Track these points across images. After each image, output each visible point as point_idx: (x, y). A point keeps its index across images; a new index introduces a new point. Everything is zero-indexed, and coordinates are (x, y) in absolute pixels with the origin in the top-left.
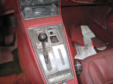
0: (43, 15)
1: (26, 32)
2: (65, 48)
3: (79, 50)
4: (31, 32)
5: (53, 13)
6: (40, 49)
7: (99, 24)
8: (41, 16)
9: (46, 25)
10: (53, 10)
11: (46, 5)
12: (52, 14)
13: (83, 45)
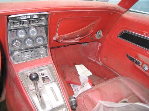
0: (33, 58)
1: (17, 75)
2: (58, 86)
3: (75, 90)
4: (22, 74)
5: (42, 54)
6: (33, 90)
7: (94, 61)
8: (31, 58)
9: (37, 67)
10: (42, 52)
11: (35, 48)
12: (41, 56)
13: (79, 84)
